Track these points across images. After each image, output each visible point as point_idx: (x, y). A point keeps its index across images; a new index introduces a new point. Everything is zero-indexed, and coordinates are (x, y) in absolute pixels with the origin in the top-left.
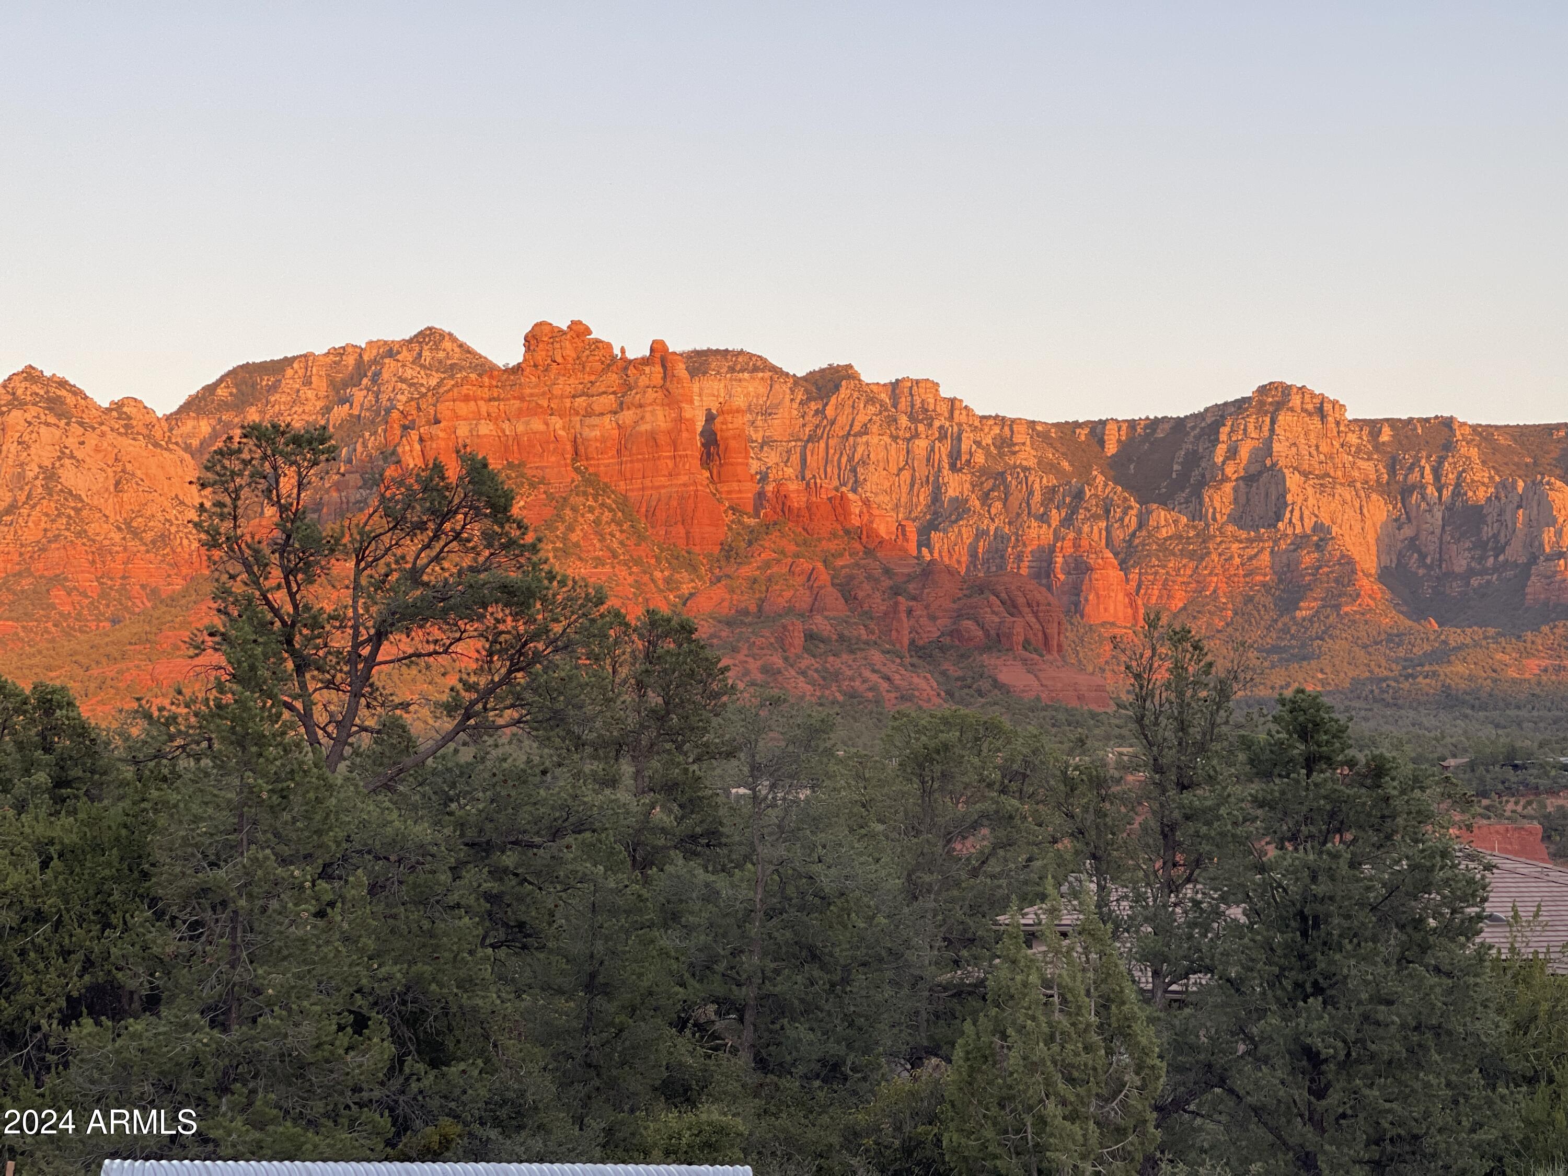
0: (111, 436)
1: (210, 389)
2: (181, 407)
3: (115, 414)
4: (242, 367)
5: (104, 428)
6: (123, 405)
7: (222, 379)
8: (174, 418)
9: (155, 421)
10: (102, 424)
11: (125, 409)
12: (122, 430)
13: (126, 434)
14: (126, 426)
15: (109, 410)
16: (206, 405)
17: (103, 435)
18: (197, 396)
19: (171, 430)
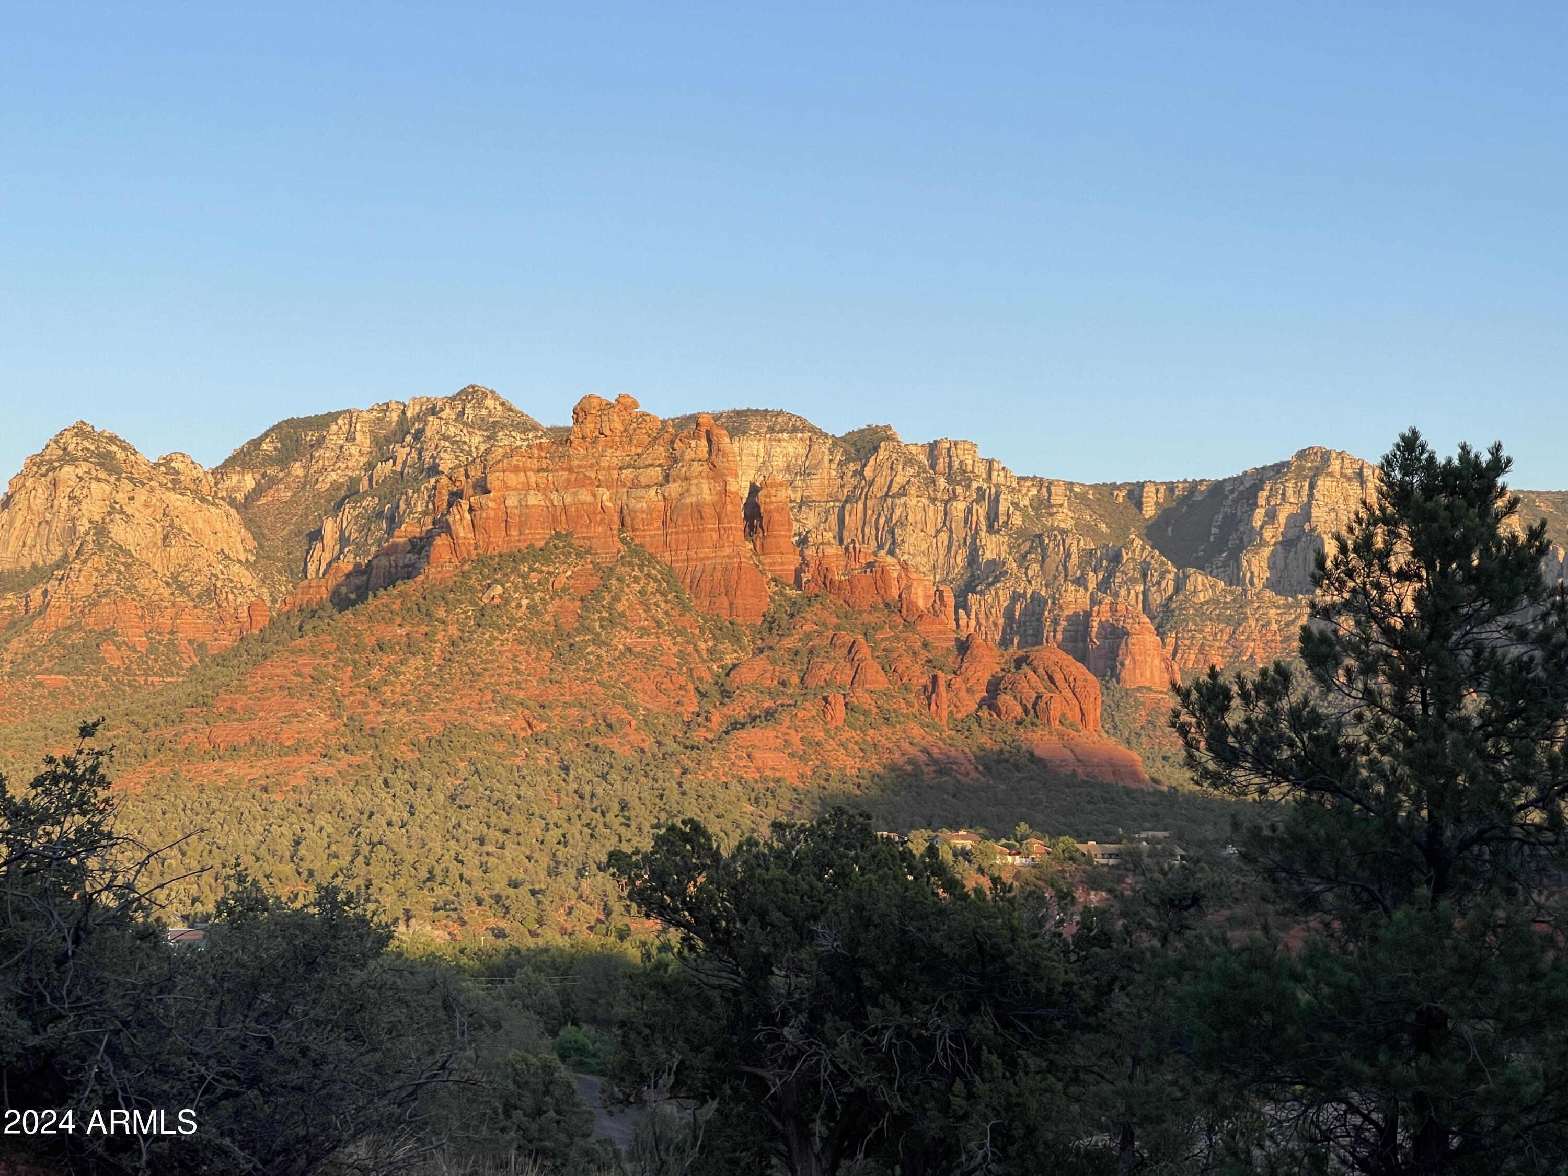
0: (159, 491)
1: (256, 444)
2: (226, 461)
3: (163, 469)
4: (286, 422)
5: (153, 483)
6: (171, 460)
7: (266, 435)
8: (220, 472)
9: (202, 475)
10: (150, 479)
11: (173, 464)
12: (170, 485)
13: (174, 489)
14: (174, 481)
15: (158, 465)
16: (251, 460)
17: (152, 490)
18: (242, 450)
19: (216, 484)
